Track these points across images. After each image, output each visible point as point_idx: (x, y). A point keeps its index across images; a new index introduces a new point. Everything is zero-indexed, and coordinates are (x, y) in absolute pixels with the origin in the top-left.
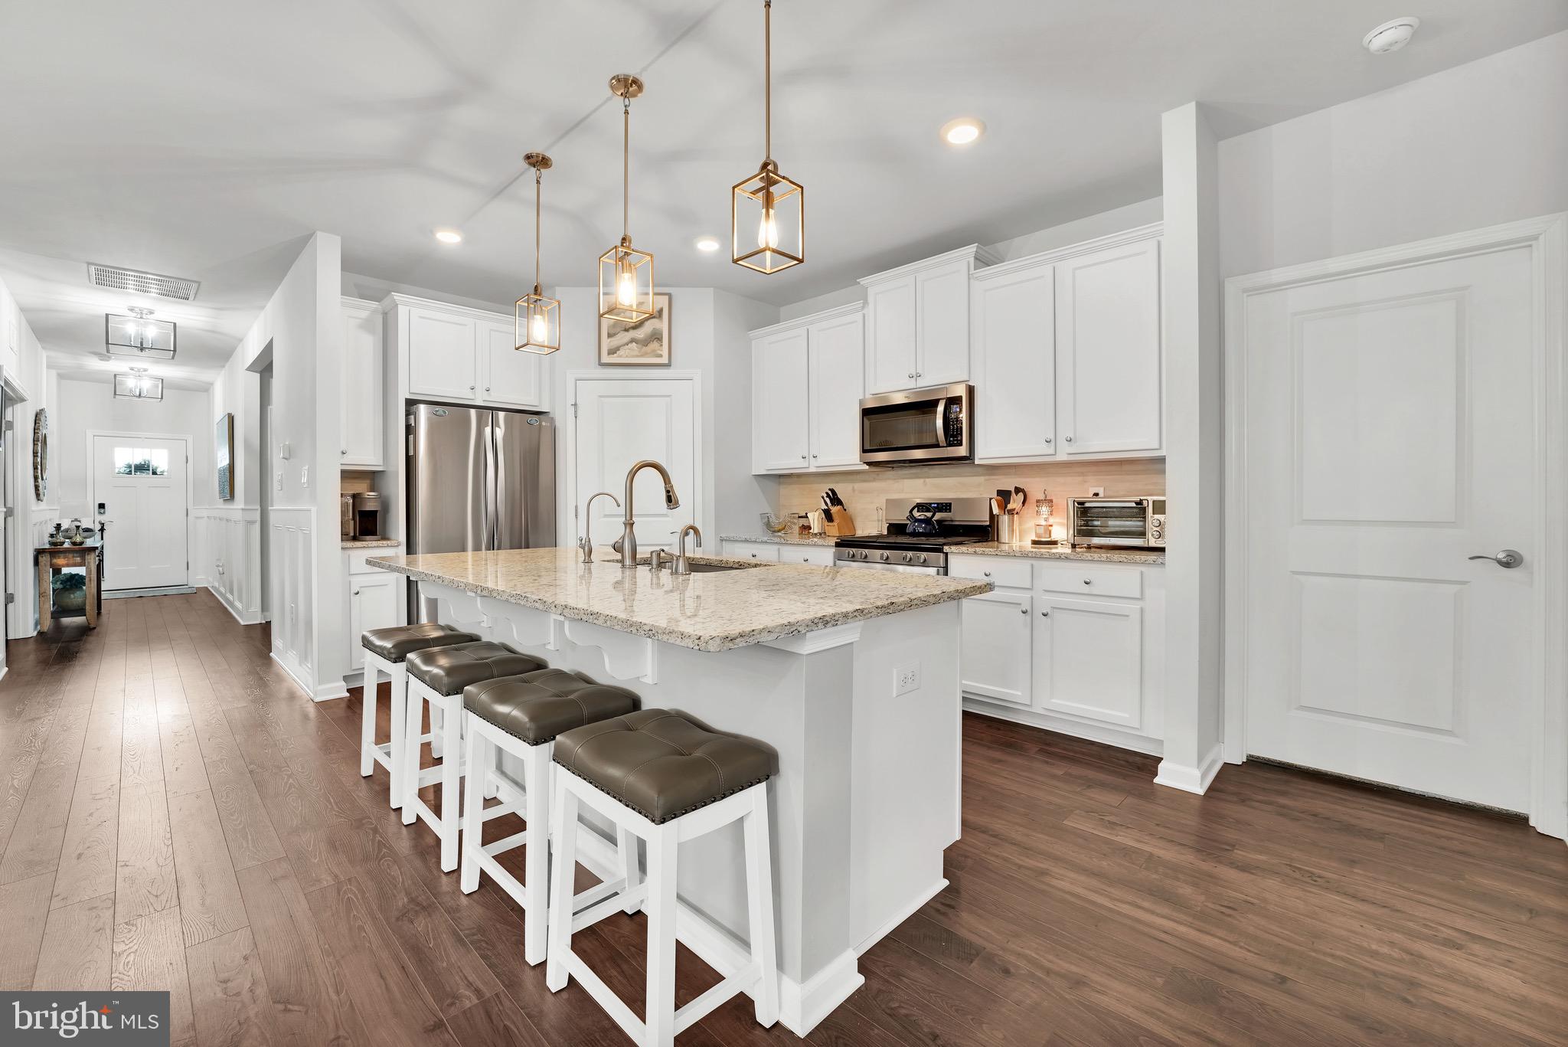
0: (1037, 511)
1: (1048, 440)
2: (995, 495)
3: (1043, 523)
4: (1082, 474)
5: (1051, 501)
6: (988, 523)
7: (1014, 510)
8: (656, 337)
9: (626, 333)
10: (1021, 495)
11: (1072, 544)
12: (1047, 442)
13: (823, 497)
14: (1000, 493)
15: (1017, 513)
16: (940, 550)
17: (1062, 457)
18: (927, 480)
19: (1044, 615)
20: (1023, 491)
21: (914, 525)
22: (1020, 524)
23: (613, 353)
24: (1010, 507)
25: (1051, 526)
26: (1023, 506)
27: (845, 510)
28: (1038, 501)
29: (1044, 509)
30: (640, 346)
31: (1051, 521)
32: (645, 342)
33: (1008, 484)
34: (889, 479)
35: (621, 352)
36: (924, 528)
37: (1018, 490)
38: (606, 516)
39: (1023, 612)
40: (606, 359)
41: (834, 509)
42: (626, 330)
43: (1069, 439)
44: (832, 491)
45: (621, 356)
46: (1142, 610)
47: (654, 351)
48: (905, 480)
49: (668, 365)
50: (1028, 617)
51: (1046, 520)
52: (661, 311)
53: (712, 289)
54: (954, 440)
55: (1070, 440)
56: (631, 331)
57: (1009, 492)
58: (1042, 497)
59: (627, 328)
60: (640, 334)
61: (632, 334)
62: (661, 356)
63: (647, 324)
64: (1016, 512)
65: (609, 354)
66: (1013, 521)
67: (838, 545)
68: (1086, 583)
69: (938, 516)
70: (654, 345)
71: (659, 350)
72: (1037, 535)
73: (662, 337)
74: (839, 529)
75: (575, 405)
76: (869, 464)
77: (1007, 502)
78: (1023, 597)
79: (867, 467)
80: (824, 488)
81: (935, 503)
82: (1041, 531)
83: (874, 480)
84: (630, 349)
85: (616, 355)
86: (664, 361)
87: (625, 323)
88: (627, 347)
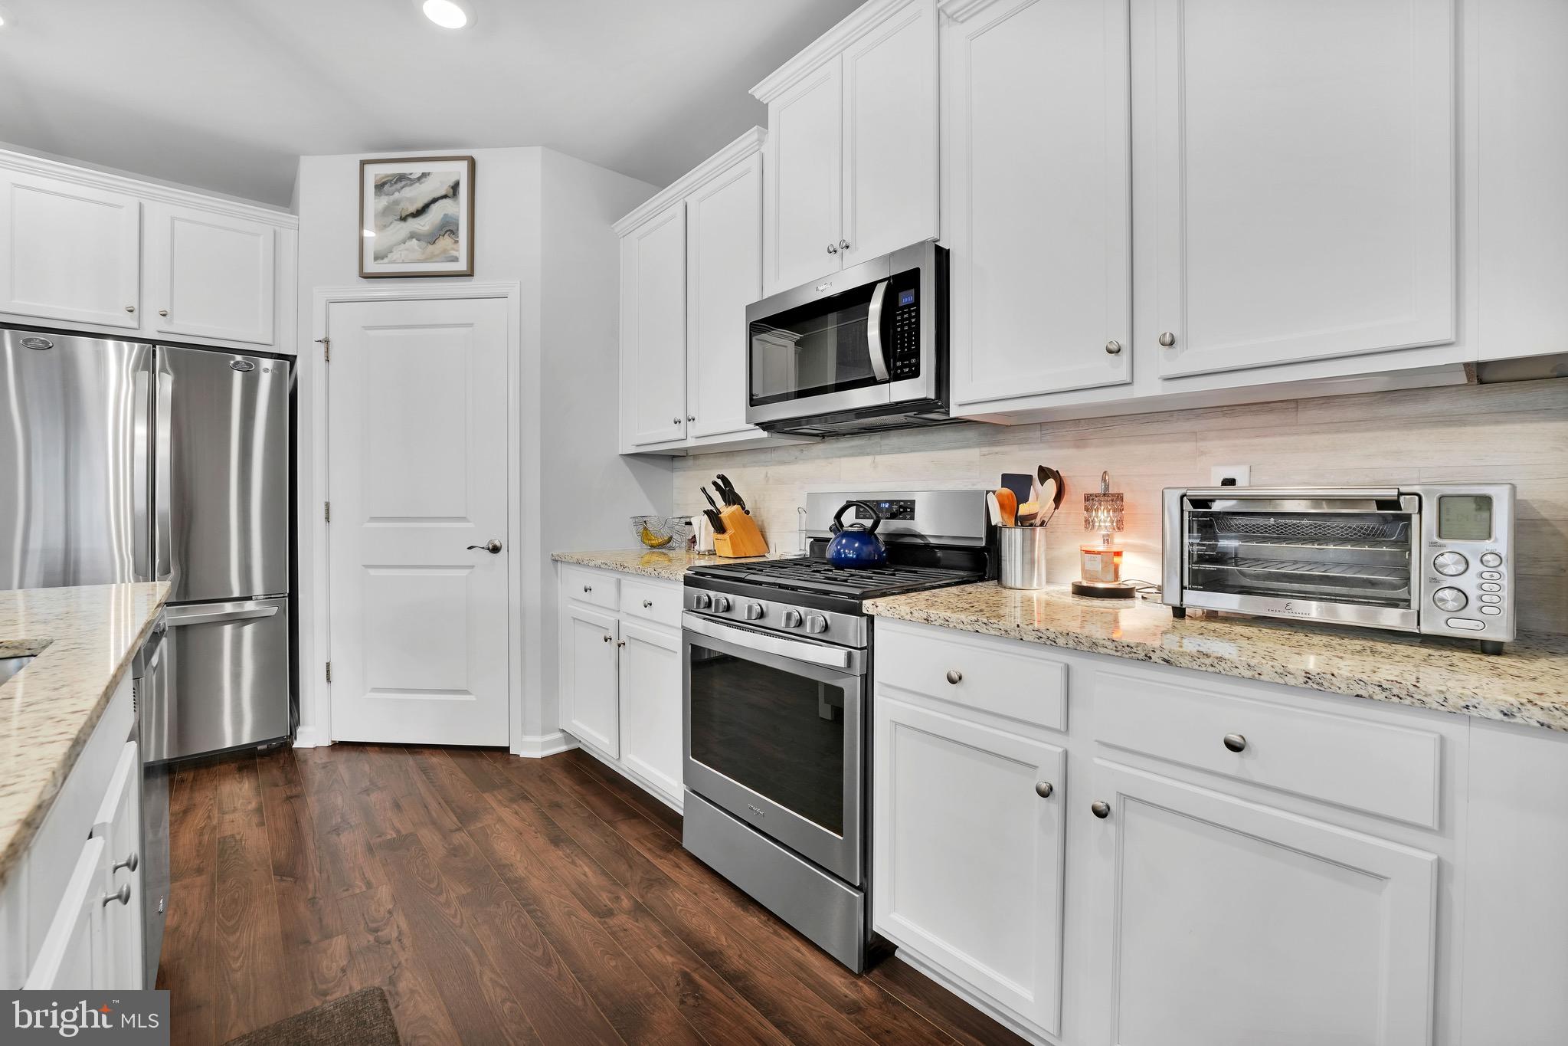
0: (1087, 521)
1: (1114, 347)
2: (997, 485)
3: (1099, 545)
4: (1194, 436)
5: (1119, 497)
6: (983, 544)
7: (1034, 516)
8: (448, 228)
9: (402, 224)
10: (1051, 484)
11: (1174, 608)
12: (1110, 352)
13: (704, 490)
14: (1008, 480)
15: (1042, 524)
16: (855, 610)
17: (1149, 387)
18: (879, 458)
19: (1101, 814)
20: (1056, 475)
21: (839, 543)
22: (1049, 546)
23: (382, 258)
24: (1024, 509)
25: (1118, 554)
26: (1057, 507)
27: (747, 512)
28: (1088, 498)
29: (1103, 516)
30: (423, 244)
31: (1119, 541)
32: (432, 238)
33: (1023, 460)
34: (818, 457)
35: (394, 256)
36: (857, 551)
37: (1045, 474)
38: (374, 519)
39: (1044, 794)
40: (371, 267)
41: (727, 511)
42: (403, 219)
43: (1168, 339)
44: (723, 478)
45: (393, 262)
46: (1441, 869)
47: (445, 251)
48: (842, 459)
49: (469, 273)
50: (1053, 806)
51: (1107, 540)
52: (455, 187)
53: (538, 149)
54: (905, 366)
55: (1172, 343)
56: (410, 220)
57: (1028, 479)
58: (1097, 488)
59: (403, 215)
60: (424, 224)
61: (414, 224)
62: (455, 259)
63: (434, 207)
64: (1038, 521)
65: (376, 258)
66: (1033, 541)
67: (688, 581)
68: (1233, 747)
69: (886, 527)
70: (446, 242)
71: (453, 249)
72: (1085, 572)
73: (458, 229)
74: (734, 545)
75: (327, 341)
76: (766, 426)
77: (1023, 498)
78: (1045, 753)
79: (765, 434)
80: (707, 476)
81: (886, 501)
82: (1096, 565)
83: (796, 460)
84: (407, 250)
85: (386, 260)
86: (462, 266)
87: (400, 207)
88: (403, 246)
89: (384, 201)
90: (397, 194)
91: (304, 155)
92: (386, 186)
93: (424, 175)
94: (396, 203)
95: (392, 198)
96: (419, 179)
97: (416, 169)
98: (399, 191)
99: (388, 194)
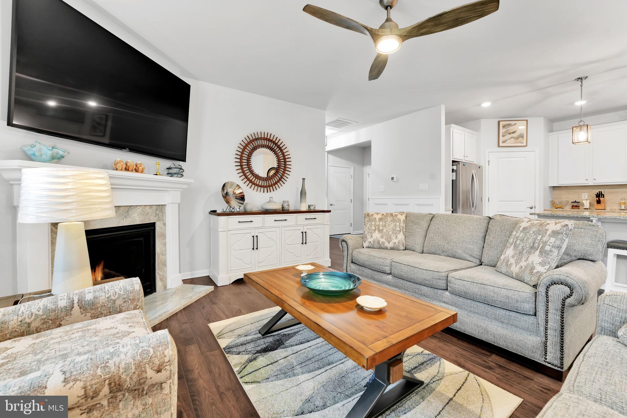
8: (521, 136)
9: (509, 135)
30: (515, 139)
32: (517, 138)
35: (507, 142)
40: (501, 144)
47: (520, 141)
49: (526, 146)
53: (543, 117)
56: (512, 134)
59: (510, 133)
60: (515, 135)
62: (523, 143)
63: (518, 131)
65: (502, 142)
70: (521, 139)
73: (523, 136)
75: (488, 161)
84: (511, 141)
85: (505, 143)
86: (525, 144)
87: (509, 131)
88: (509, 140)
89: (505, 130)
90: (508, 128)
91: (482, 119)
92: (505, 126)
93: (515, 124)
94: (508, 130)
95: (507, 129)
96: (514, 125)
97: (513, 123)
98: (509, 127)
99: (506, 128)
